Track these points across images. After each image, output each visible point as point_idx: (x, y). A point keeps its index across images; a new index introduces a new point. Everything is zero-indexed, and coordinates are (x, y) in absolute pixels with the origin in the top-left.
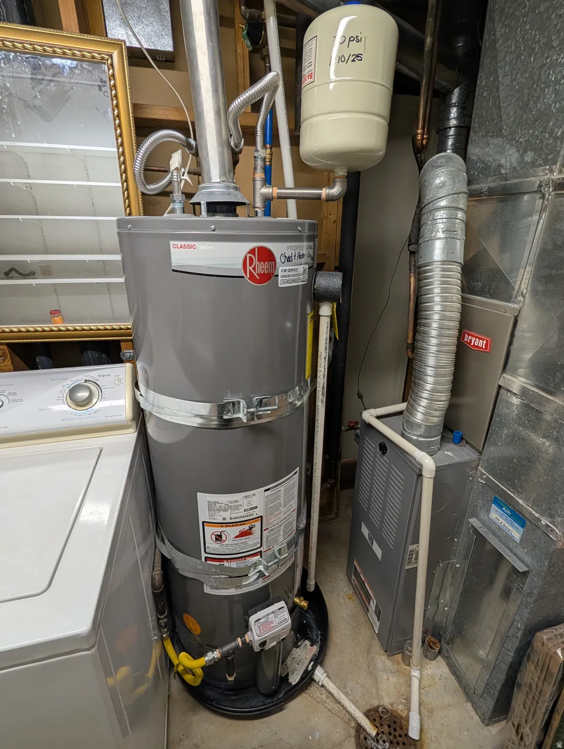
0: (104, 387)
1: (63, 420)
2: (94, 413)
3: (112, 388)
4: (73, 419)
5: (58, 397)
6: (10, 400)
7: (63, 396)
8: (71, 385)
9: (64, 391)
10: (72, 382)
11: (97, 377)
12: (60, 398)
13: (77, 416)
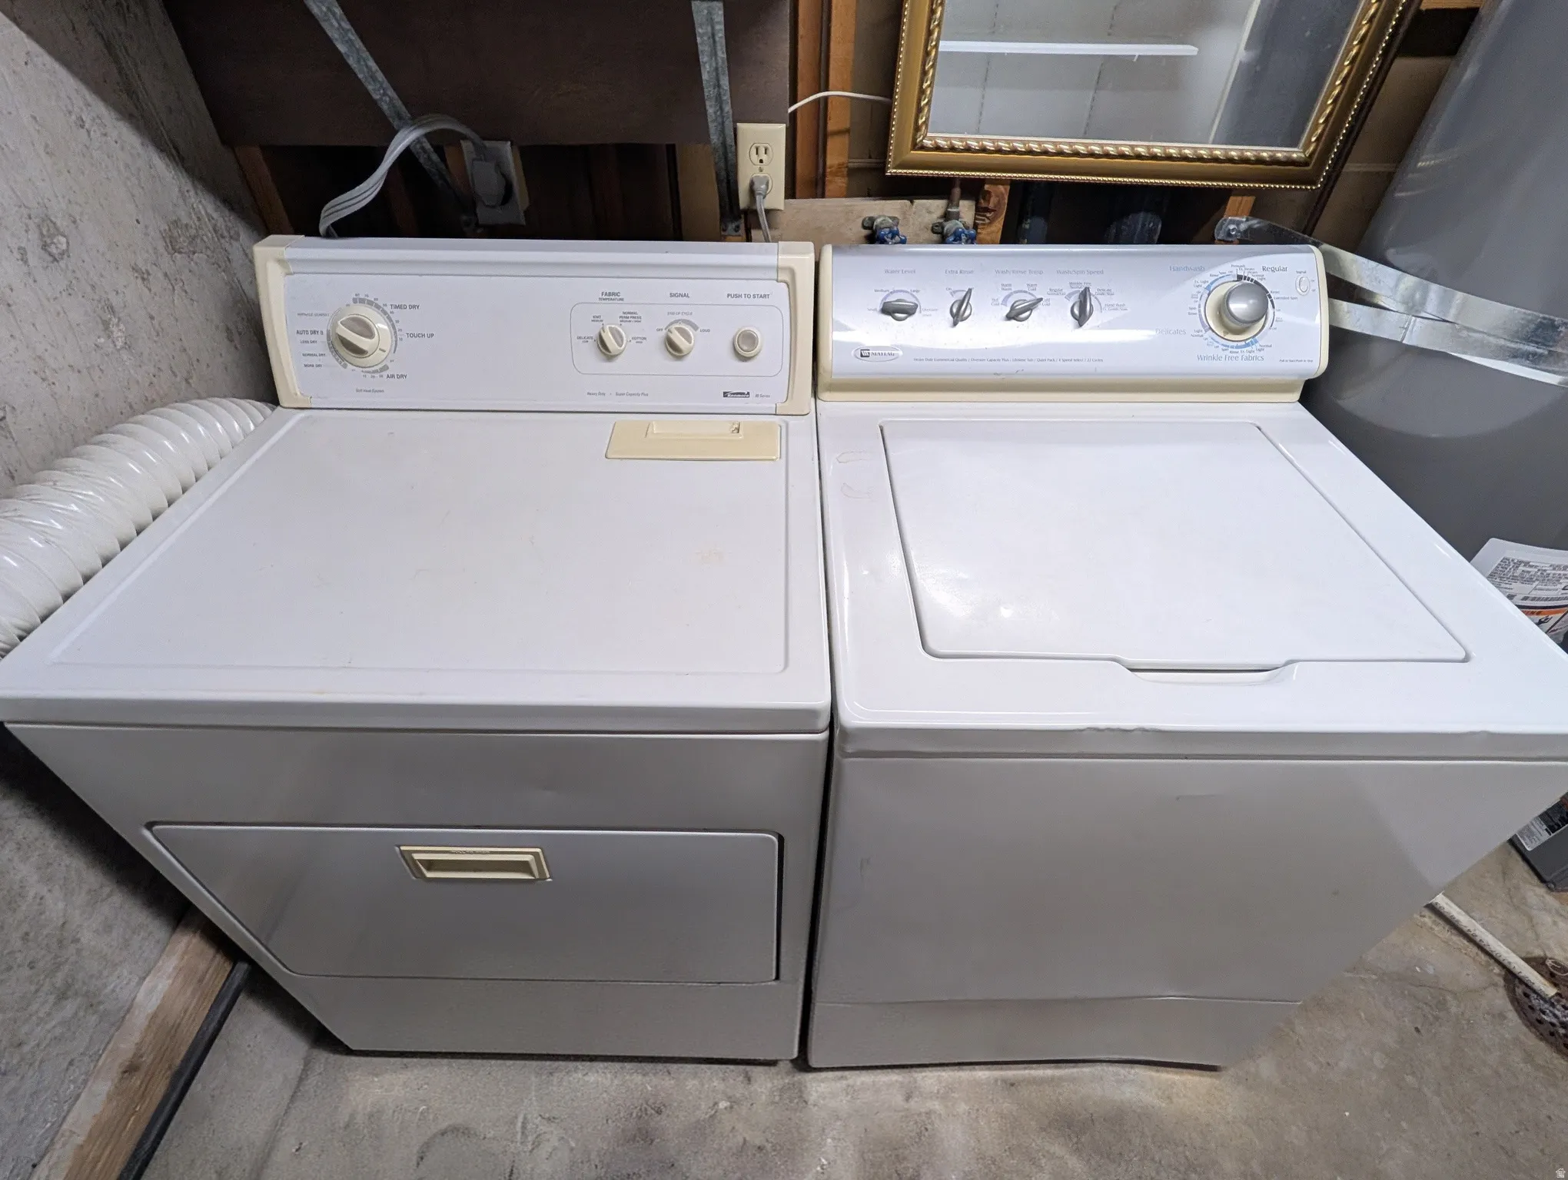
0: (1278, 295)
1: (1200, 358)
2: (1260, 350)
3: (1292, 299)
4: (1219, 359)
5: (1191, 309)
6: (1103, 305)
7: (1199, 306)
8: (1212, 283)
9: (1199, 296)
10: (1213, 278)
11: (1260, 272)
12: (1193, 311)
13: (1227, 353)
